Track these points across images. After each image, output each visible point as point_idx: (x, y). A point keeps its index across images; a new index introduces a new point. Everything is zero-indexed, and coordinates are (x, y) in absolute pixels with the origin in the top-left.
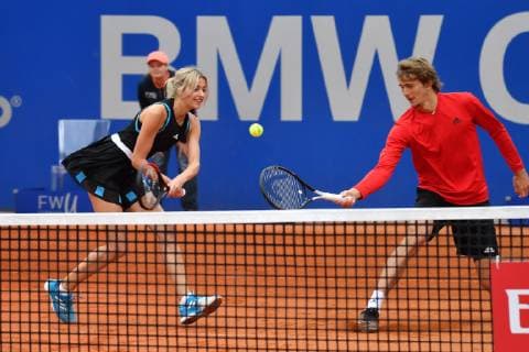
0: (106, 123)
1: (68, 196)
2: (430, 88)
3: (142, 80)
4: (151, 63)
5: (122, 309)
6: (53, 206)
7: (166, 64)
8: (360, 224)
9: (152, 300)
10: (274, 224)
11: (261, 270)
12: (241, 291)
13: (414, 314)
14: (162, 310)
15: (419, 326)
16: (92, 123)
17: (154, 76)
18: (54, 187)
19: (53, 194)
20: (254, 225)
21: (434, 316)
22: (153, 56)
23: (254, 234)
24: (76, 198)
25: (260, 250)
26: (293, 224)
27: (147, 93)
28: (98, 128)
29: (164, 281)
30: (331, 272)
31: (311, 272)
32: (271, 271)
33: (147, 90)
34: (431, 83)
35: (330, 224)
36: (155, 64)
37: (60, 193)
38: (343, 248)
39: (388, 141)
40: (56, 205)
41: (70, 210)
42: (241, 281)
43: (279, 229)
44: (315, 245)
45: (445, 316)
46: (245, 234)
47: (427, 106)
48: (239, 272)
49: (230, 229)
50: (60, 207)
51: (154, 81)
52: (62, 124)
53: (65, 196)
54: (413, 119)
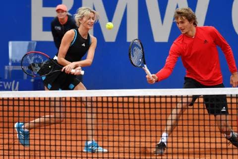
0: (34, 43)
1: (14, 82)
2: (192, 24)
3: (53, 20)
4: (58, 11)
5: (42, 142)
6: (6, 87)
7: (66, 11)
8: (169, 97)
9: (58, 137)
10: (123, 97)
11: (116, 121)
12: (105, 133)
13: (197, 145)
14: (63, 143)
15: (200, 151)
16: (27, 43)
17: (60, 17)
18: (6, 77)
19: (6, 81)
20: (113, 97)
21: (208, 146)
22: (59, 7)
23: (113, 102)
24: (18, 83)
25: (115, 111)
26: (133, 97)
27: (56, 27)
28: (30, 46)
29: (64, 128)
30: (153, 123)
31: (143, 122)
32: (121, 122)
33: (55, 26)
34: (193, 21)
35: (153, 97)
36: (60, 11)
37: (10, 80)
38: (159, 110)
39: (170, 53)
40: (7, 87)
41: (15, 89)
42: (105, 127)
43: (126, 100)
44: (145, 108)
45: (213, 146)
46: (108, 102)
47: (190, 33)
48: (104, 123)
49: (100, 99)
50: (9, 87)
51: (60, 20)
52: (10, 43)
53: (12, 82)
54: (183, 41)
